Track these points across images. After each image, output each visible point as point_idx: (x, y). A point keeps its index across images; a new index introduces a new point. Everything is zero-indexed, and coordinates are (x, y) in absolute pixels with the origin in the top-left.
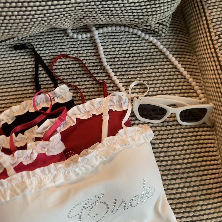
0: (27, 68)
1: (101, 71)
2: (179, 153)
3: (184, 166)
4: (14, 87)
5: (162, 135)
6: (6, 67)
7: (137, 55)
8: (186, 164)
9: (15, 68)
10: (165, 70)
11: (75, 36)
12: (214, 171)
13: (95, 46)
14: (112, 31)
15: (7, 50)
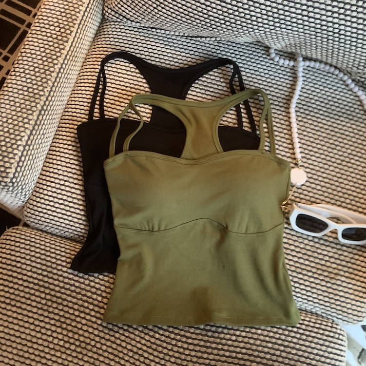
0: (214, 75)
4: (195, 91)
5: (331, 199)
7: (337, 104)
10: (361, 133)
11: (277, 59)
13: (294, 78)
14: (319, 68)
15: (198, 47)
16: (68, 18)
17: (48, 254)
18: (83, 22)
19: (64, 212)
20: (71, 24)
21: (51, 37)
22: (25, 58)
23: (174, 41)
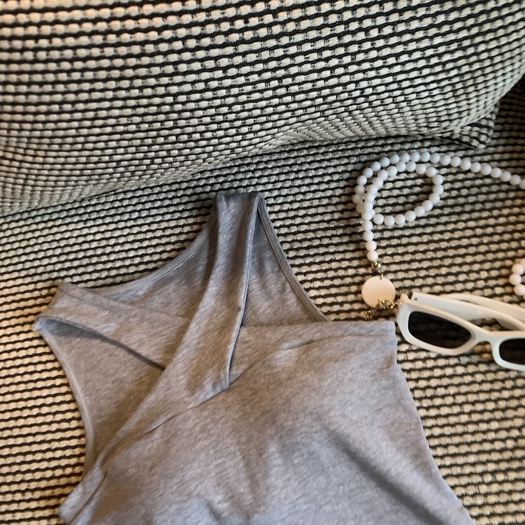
1: (346, 239)
5: (492, 382)
6: (145, 239)
9: (164, 240)
10: (490, 230)
15: (143, 201)
23: (98, 208)
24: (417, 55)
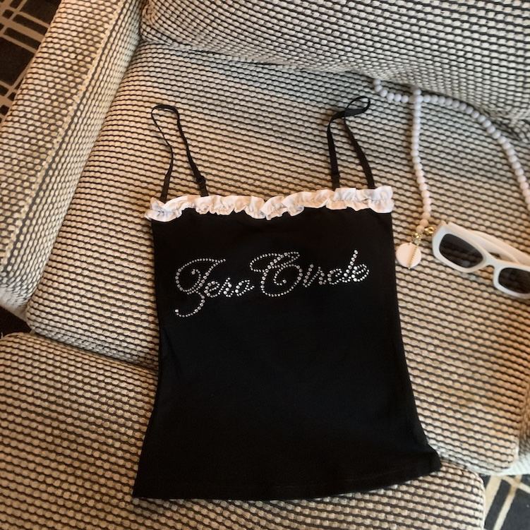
0: (295, 118)
1: (405, 162)
2: (475, 326)
3: (475, 347)
4: (268, 140)
5: (461, 292)
6: (265, 105)
7: (470, 157)
8: (480, 345)
9: (278, 111)
11: (384, 93)
12: (517, 374)
13: (409, 120)
14: (444, 105)
15: (274, 79)
16: (88, 40)
17: (58, 371)
18: (109, 46)
19: (81, 313)
20: (92, 49)
21: (63, 67)
22: (27, 97)
23: (240, 71)
24: (511, 43)
